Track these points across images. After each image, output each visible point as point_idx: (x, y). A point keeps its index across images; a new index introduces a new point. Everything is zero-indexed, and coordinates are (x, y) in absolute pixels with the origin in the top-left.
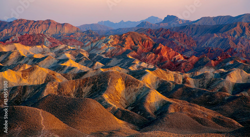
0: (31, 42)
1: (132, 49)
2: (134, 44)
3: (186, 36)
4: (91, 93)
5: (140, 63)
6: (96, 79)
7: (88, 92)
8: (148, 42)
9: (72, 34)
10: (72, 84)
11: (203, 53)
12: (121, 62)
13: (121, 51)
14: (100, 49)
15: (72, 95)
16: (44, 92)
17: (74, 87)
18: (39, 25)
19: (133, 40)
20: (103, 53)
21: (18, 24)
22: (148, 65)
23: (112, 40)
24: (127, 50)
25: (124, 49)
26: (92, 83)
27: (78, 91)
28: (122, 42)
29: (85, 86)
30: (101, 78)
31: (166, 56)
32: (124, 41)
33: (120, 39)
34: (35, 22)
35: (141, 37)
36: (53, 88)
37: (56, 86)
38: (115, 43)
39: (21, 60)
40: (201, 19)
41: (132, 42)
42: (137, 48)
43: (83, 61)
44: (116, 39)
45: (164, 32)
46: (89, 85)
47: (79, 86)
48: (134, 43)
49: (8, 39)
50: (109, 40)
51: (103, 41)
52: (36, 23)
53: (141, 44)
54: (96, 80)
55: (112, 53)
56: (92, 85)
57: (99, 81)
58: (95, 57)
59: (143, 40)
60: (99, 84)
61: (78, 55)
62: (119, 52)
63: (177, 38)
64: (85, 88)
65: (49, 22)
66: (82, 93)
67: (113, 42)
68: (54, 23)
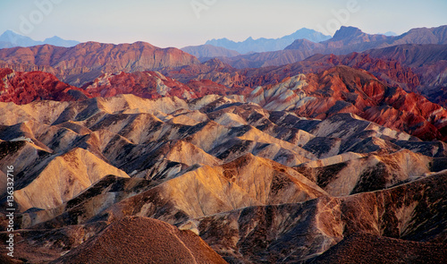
0: (134, 88)
1: (344, 99)
2: (346, 91)
3: (399, 66)
4: (417, 223)
5: (382, 130)
6: (420, 189)
7: (409, 218)
8: (374, 85)
9: (184, 67)
10: (371, 202)
11: (439, 97)
12: (341, 127)
13: (326, 105)
14: (285, 101)
15: (374, 225)
16: (315, 220)
17: (376, 209)
18: (123, 52)
19: (344, 82)
20: (292, 110)
21: (84, 50)
22: (398, 134)
23: (304, 83)
24: (338, 102)
25: (332, 100)
26: (415, 199)
27: (386, 217)
28: (323, 86)
29: (399, 206)
30: (432, 186)
31: (416, 112)
32: (328, 84)
33: (320, 81)
34: (115, 46)
35: (359, 76)
36: (330, 210)
37: (337, 207)
38: (311, 89)
39: (155, 130)
40: (410, 31)
41: (343, 86)
42: (355, 97)
43: (271, 129)
44: (312, 81)
45: (360, 60)
46: (408, 204)
47: (387, 206)
48: (348, 87)
49: (91, 83)
50: (299, 83)
51: (287, 85)
52: (117, 49)
53: (360, 89)
54: (422, 192)
55: (310, 108)
56: (415, 204)
57: (428, 193)
58: (282, 118)
59: (363, 82)
60: (431, 201)
61: (252, 116)
62: (322, 107)
63: (385, 71)
64: (401, 210)
65: (140, 47)
66: (396, 220)
67: (307, 87)
68: (149, 46)
